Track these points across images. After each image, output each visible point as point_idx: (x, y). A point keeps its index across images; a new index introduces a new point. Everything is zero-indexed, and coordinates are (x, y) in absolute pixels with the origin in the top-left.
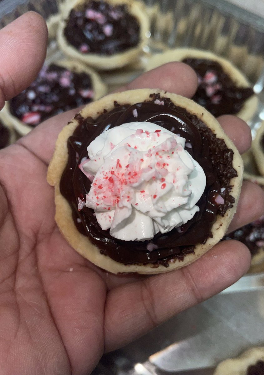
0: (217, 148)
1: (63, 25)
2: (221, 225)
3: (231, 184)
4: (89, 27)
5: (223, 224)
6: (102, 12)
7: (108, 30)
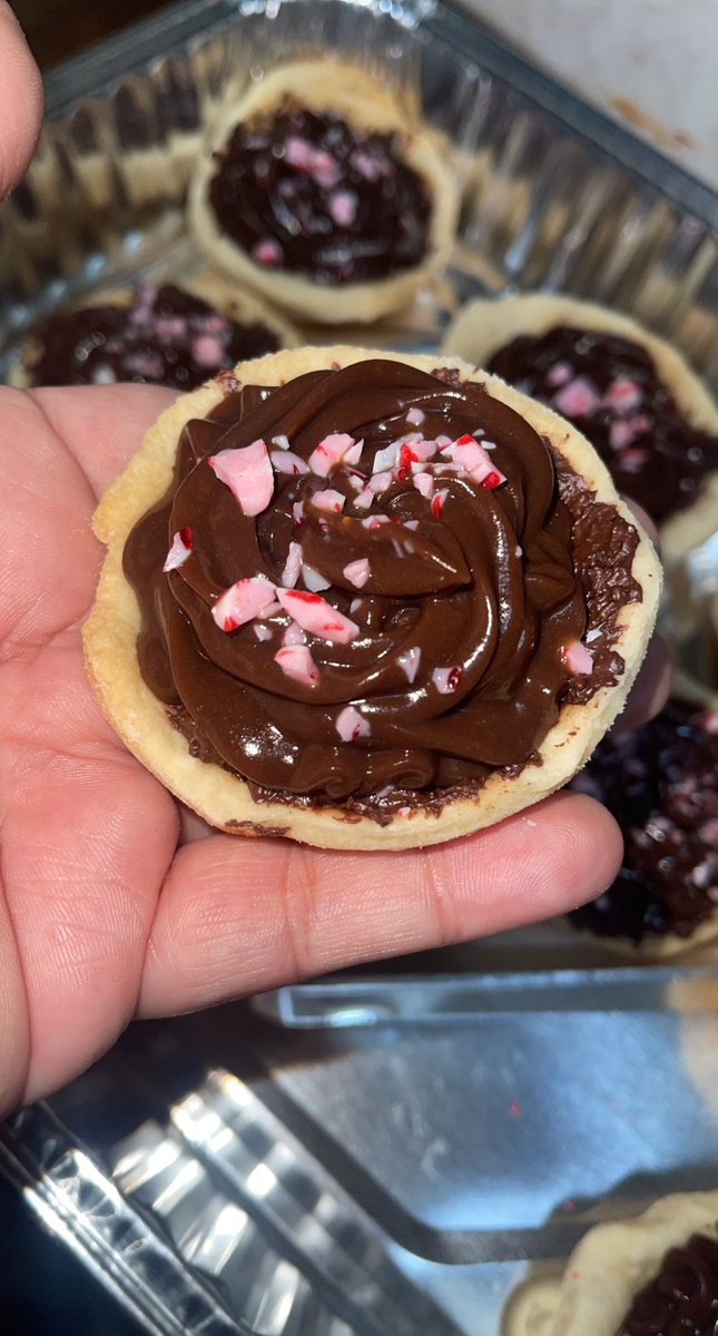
0: (594, 527)
1: (207, 168)
2: (573, 734)
3: (620, 621)
4: (287, 189)
5: (578, 732)
6: (332, 151)
7: (343, 208)
